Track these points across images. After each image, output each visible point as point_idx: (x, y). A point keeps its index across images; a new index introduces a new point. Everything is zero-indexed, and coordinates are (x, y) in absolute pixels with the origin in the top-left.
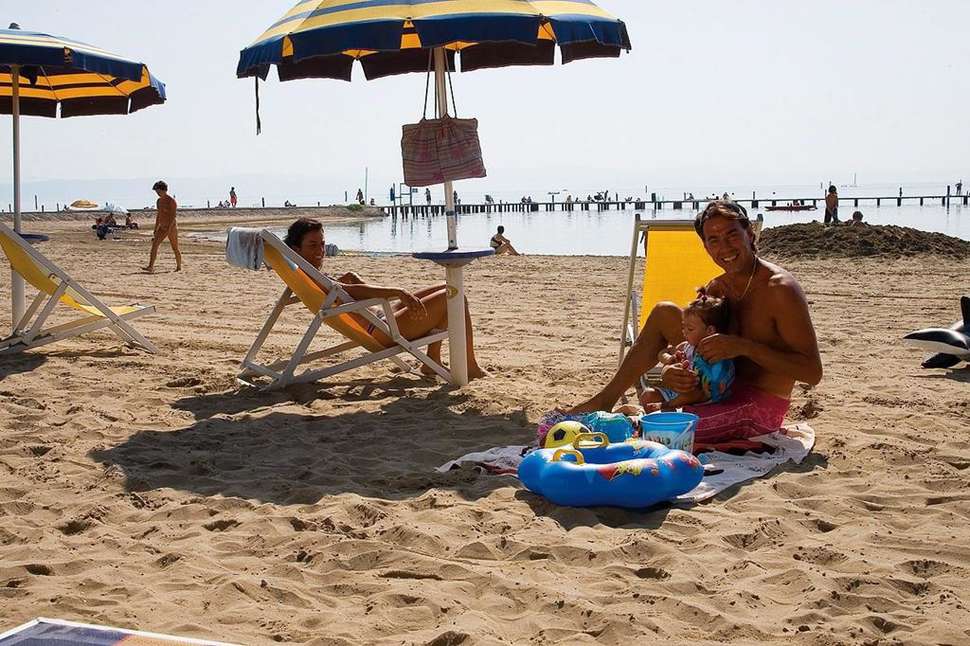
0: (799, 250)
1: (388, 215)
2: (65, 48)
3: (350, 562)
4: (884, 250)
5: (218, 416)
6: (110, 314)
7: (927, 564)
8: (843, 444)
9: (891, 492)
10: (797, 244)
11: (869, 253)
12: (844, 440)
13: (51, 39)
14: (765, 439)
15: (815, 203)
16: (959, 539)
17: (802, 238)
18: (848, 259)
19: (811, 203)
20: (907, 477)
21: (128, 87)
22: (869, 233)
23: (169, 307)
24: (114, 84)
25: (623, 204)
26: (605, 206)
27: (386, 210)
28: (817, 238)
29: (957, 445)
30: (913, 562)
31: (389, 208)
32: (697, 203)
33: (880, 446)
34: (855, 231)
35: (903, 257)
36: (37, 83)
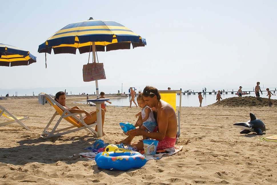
0: (234, 104)
1: (128, 96)
2: (6, 47)
3: (15, 178)
4: (259, 104)
5: (25, 144)
6: (16, 119)
7: (176, 179)
8: (188, 151)
9: (187, 162)
10: (234, 103)
11: (254, 105)
12: (188, 150)
13: (3, 45)
14: (167, 150)
15: (250, 93)
16: (193, 173)
17: (236, 101)
18: (248, 107)
19: (249, 92)
20: (195, 159)
21: (27, 58)
22: (255, 100)
23: (46, 119)
24: (24, 57)
25: (195, 93)
26: (189, 94)
27: (128, 95)
28: (240, 101)
29: (220, 151)
30: (172, 179)
31: (129, 94)
32: (216, 93)
33: (197, 151)
34: (251, 99)
35: (264, 106)
36: (1, 57)
